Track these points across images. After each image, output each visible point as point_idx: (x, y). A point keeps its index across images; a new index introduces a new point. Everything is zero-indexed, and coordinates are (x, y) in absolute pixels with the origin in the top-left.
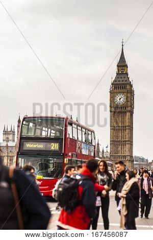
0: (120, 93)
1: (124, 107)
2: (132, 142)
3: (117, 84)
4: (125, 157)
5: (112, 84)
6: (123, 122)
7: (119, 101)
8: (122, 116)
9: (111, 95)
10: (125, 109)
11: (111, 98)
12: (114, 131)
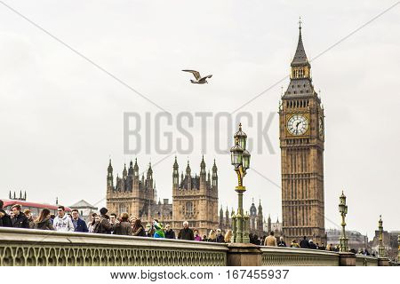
0: (297, 113)
1: (305, 139)
2: (323, 203)
3: (290, 98)
4: (309, 230)
5: (283, 99)
6: (304, 166)
7: (295, 128)
8: (301, 156)
9: (280, 118)
10: (308, 143)
11: (281, 123)
12: (289, 183)
